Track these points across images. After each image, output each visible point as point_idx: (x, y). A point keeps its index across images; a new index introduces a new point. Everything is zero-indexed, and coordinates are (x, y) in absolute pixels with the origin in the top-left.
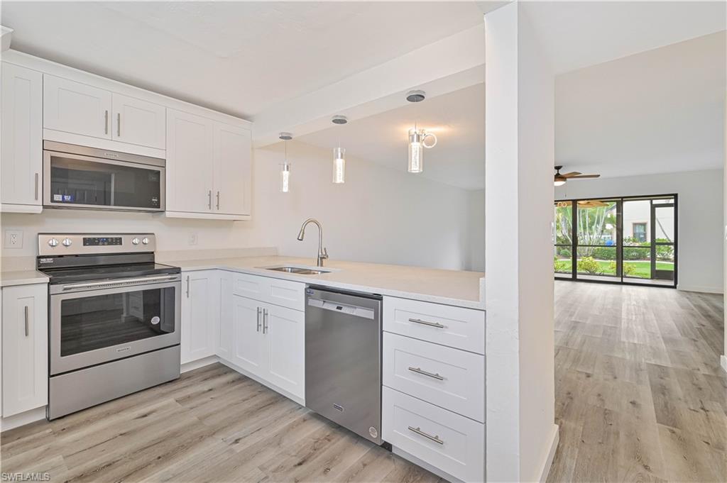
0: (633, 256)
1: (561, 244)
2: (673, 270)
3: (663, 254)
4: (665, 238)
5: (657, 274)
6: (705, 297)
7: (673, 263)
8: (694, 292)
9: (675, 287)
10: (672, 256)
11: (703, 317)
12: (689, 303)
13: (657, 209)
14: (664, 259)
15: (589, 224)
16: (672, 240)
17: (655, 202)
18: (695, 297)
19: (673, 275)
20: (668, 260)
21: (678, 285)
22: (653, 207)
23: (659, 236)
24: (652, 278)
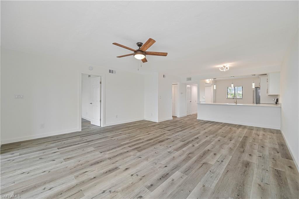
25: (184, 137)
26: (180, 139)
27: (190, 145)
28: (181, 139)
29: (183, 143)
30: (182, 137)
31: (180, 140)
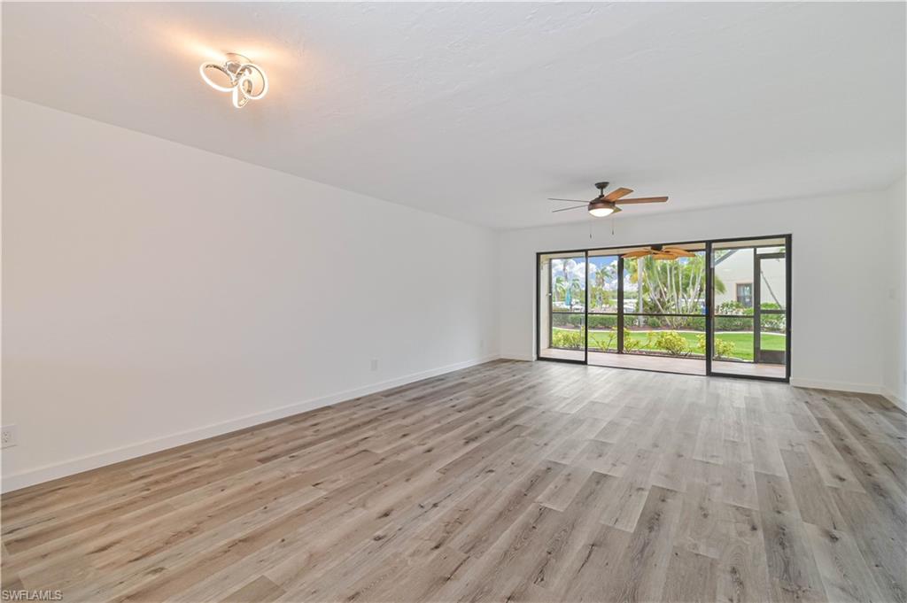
0: (737, 326)
1: (650, 312)
2: (784, 349)
3: (771, 323)
4: (774, 302)
5: (762, 357)
6: (833, 399)
7: (785, 335)
8: (815, 390)
9: (786, 381)
10: (783, 326)
11: (837, 453)
12: (810, 413)
13: (762, 261)
14: (773, 330)
15: (683, 284)
16: (783, 304)
17: (760, 251)
18: (817, 399)
19: (785, 358)
20: (778, 330)
21: (791, 378)
22: (758, 258)
23: (766, 299)
24: (756, 362)
25: (516, 440)
26: (528, 431)
27: (497, 419)
28: (523, 434)
29: (516, 422)
30: (524, 442)
31: (528, 428)
